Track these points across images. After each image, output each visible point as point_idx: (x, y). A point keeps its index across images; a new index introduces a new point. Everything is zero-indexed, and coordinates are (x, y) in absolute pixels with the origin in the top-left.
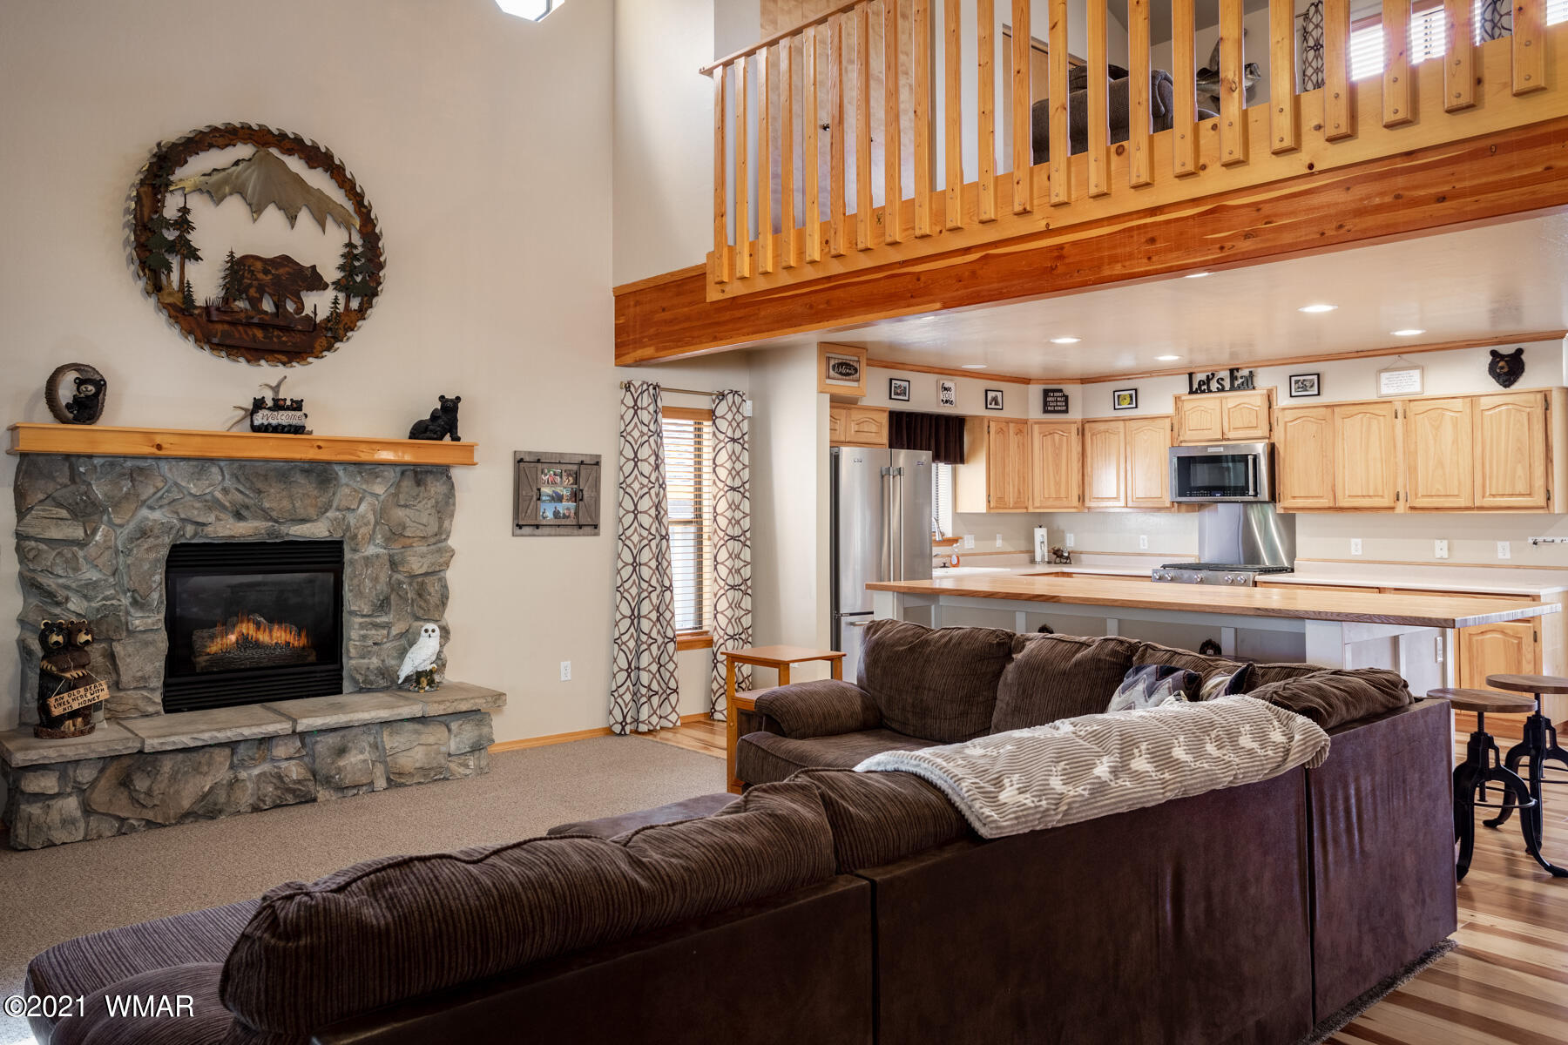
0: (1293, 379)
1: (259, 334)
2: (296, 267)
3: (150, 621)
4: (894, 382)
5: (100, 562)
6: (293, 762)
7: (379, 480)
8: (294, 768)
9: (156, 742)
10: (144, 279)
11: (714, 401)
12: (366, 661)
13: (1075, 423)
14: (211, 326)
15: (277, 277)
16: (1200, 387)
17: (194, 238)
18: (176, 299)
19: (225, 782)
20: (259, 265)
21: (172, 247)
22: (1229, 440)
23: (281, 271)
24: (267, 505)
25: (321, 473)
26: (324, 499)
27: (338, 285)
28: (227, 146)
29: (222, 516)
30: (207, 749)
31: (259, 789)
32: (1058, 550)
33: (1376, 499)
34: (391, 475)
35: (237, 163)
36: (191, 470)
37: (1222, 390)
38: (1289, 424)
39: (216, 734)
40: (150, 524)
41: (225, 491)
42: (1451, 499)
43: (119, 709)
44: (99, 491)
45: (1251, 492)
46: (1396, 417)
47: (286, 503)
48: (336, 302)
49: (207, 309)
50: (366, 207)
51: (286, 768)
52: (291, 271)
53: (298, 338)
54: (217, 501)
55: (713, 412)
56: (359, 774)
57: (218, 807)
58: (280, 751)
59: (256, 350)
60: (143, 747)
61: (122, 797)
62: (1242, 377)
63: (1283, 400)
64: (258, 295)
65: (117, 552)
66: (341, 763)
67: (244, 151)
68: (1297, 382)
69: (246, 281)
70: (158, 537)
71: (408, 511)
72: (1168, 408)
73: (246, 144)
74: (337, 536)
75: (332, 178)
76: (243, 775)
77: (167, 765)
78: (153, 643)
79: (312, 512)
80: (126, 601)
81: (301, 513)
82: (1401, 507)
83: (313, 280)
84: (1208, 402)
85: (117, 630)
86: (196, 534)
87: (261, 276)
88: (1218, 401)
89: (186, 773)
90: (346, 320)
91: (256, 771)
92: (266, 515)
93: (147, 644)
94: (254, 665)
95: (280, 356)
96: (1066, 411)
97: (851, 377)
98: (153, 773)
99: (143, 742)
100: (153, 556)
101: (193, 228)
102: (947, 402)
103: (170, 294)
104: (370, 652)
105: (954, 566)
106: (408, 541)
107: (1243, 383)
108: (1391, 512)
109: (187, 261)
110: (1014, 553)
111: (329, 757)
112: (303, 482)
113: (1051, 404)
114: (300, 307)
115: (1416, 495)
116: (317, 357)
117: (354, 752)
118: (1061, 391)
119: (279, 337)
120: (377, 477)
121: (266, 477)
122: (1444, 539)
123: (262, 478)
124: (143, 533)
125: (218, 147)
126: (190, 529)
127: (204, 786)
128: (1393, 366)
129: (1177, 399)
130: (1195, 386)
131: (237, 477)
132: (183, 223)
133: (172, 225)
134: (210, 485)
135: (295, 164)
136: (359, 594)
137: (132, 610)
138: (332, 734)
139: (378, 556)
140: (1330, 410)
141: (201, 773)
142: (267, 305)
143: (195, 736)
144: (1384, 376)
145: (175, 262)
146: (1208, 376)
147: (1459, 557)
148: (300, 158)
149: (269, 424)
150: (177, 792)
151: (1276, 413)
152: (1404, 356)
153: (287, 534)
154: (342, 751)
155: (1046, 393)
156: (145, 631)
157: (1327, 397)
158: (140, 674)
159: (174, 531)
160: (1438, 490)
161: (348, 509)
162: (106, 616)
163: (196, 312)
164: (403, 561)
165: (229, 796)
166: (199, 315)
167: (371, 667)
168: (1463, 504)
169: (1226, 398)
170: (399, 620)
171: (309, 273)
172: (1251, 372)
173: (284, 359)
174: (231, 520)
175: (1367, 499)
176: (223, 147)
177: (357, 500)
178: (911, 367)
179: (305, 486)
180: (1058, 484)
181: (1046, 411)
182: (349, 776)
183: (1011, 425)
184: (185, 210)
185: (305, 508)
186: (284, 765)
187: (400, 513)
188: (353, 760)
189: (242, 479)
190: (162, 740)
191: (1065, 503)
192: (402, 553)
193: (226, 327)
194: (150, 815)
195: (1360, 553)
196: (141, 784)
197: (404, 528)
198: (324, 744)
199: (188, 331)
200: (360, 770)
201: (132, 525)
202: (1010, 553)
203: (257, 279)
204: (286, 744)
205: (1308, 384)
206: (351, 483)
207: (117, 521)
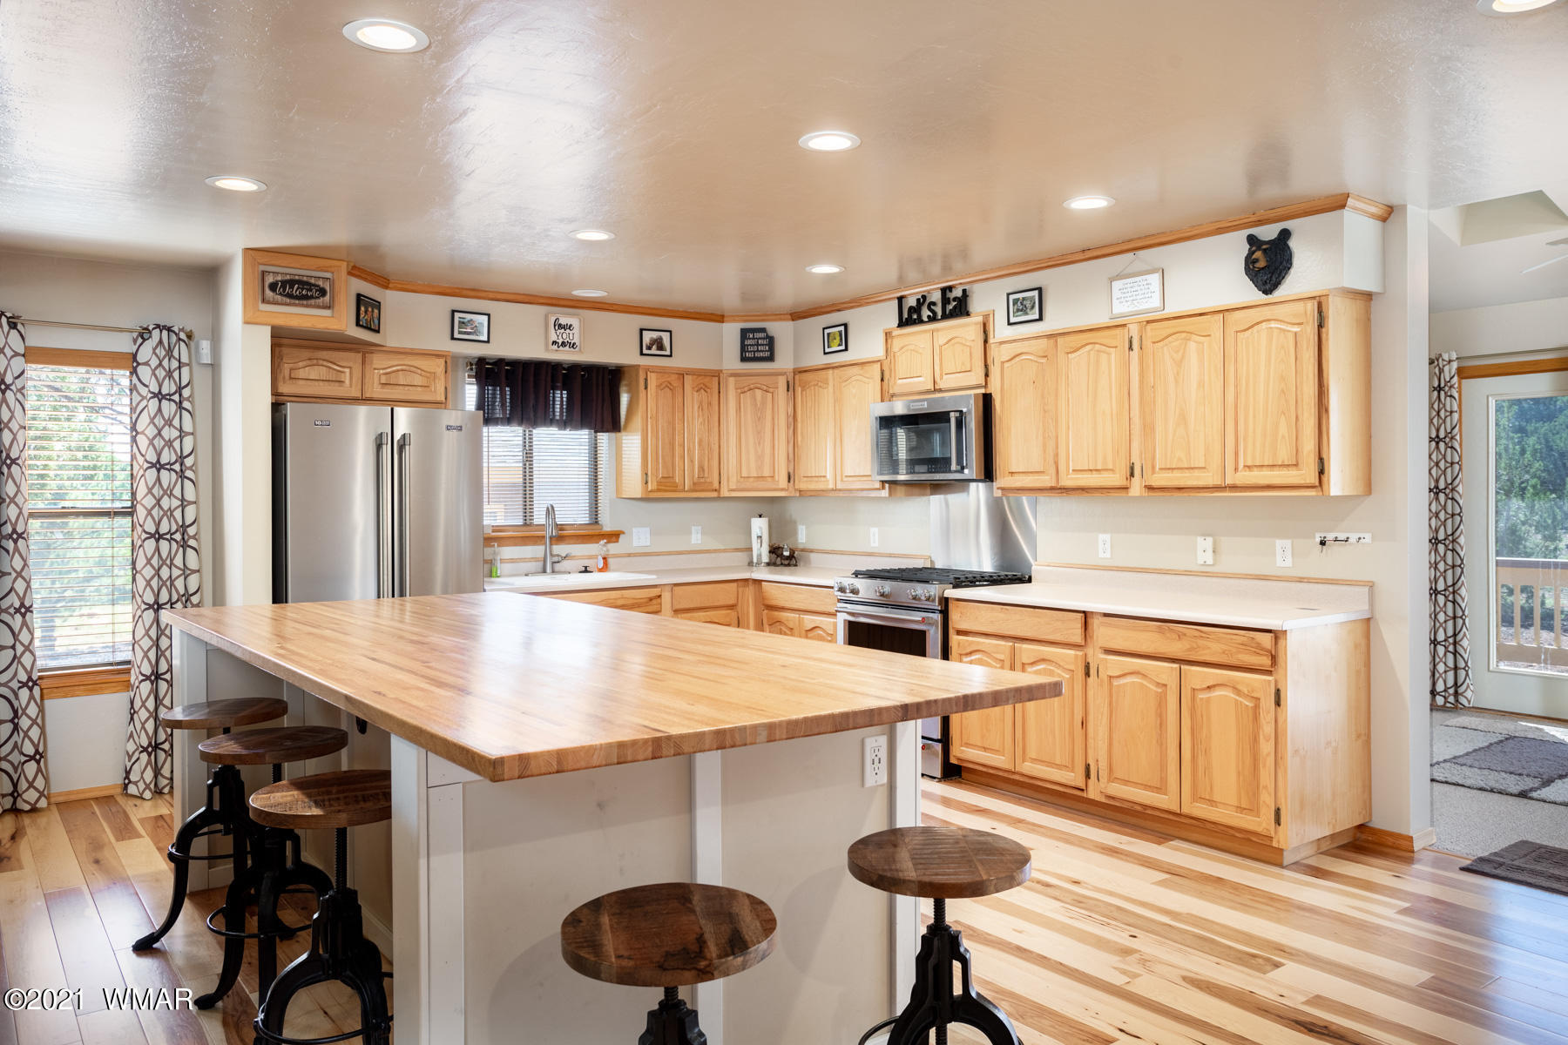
0: (1012, 297)
4: (457, 315)
11: (135, 341)
13: (785, 373)
16: (910, 317)
22: (940, 390)
32: (779, 548)
33: (1105, 475)
37: (933, 319)
38: (1006, 365)
42: (1196, 473)
45: (954, 467)
46: (1131, 348)
55: (134, 356)
62: (955, 299)
63: (1001, 331)
68: (1016, 301)
72: (878, 351)
82: (1136, 488)
84: (918, 336)
88: (929, 335)
96: (771, 358)
97: (312, 302)
102: (563, 344)
105: (601, 570)
107: (955, 307)
108: (1122, 494)
110: (725, 551)
113: (751, 349)
115: (1153, 467)
118: (763, 330)
122: (1209, 535)
128: (1129, 270)
129: (888, 335)
130: (905, 315)
140: (1052, 341)
144: (1117, 285)
146: (918, 300)
147: (1229, 564)
151: (994, 352)
152: (1141, 253)
155: (744, 333)
157: (1051, 324)
160: (1180, 459)
168: (1210, 482)
169: (938, 330)
172: (964, 291)
175: (1095, 475)
178: (491, 295)
180: (760, 458)
181: (744, 359)
183: (688, 379)
191: (769, 484)
195: (1108, 555)
202: (715, 551)
205: (1028, 304)
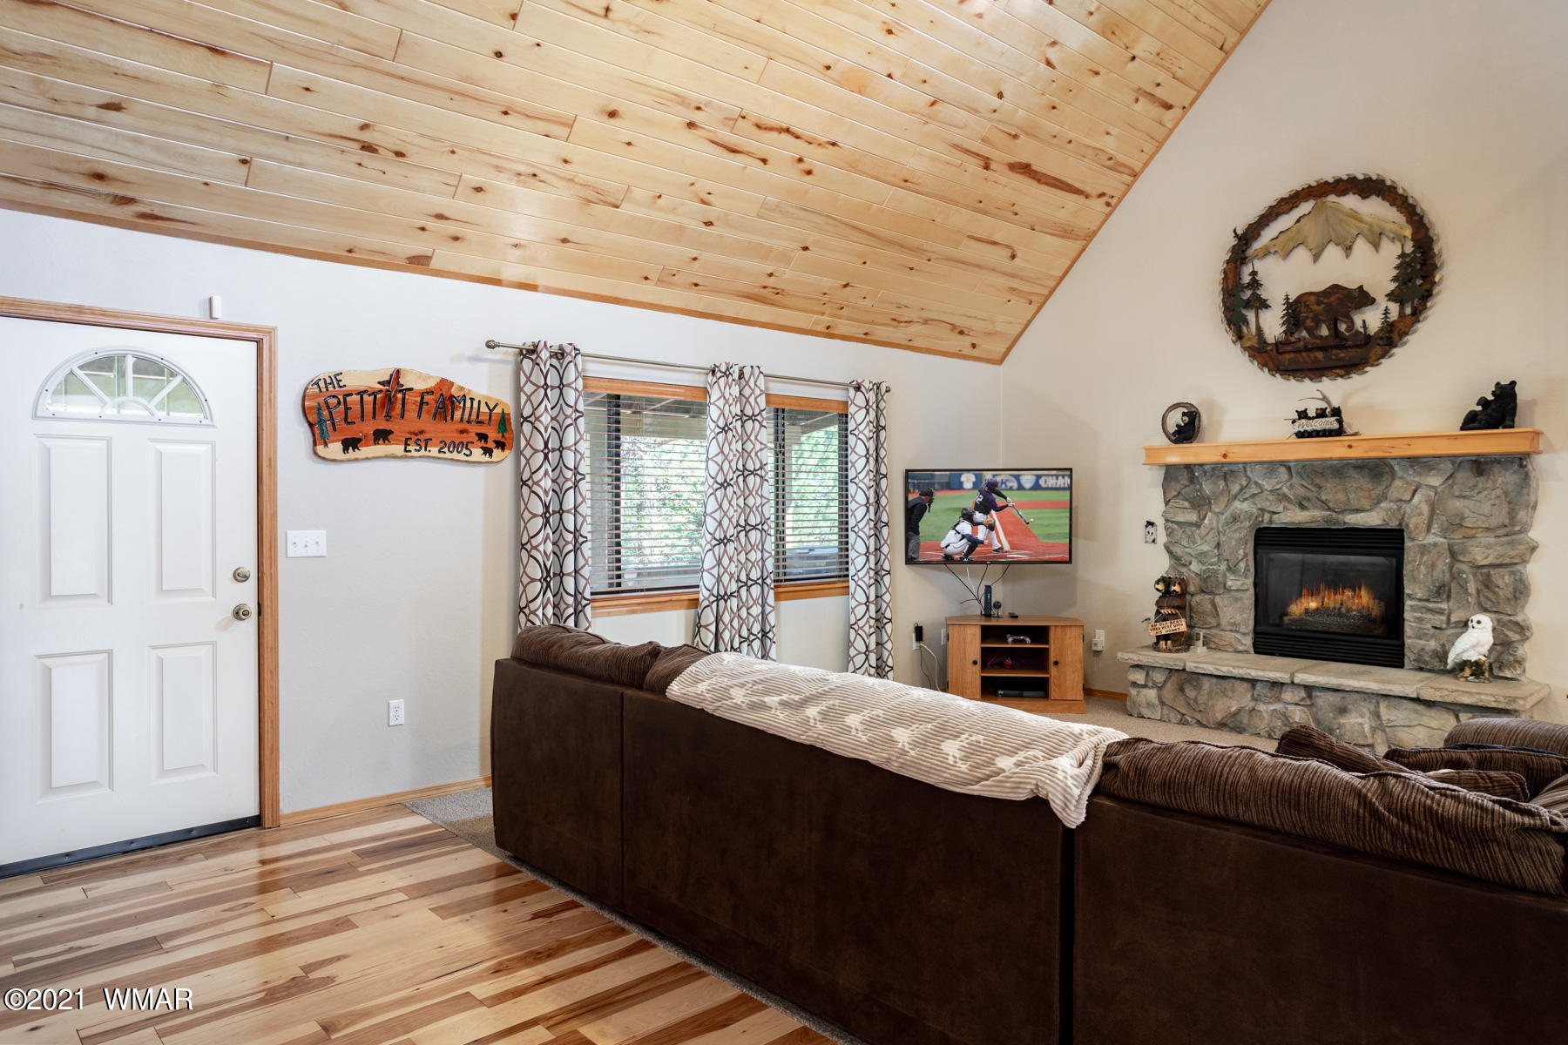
1: (1320, 355)
2: (1345, 292)
3: (1242, 583)
5: (1208, 538)
6: (1299, 708)
7: (1433, 472)
8: (1298, 713)
9: (1192, 665)
10: (1231, 333)
12: (1423, 642)
14: (1280, 357)
15: (1329, 304)
17: (1263, 293)
18: (1254, 342)
19: (1247, 708)
20: (1313, 299)
21: (1248, 304)
23: (1333, 298)
24: (1323, 498)
25: (1376, 469)
26: (1379, 491)
27: (1391, 296)
28: (1291, 209)
29: (1290, 506)
30: (1232, 680)
31: (1272, 721)
34: (1448, 467)
35: (1298, 221)
36: (1264, 471)
39: (1231, 669)
40: (1238, 512)
41: (1292, 487)
43: (1221, 643)
44: (1207, 487)
47: (1341, 496)
48: (1386, 312)
49: (1277, 344)
50: (1418, 214)
51: (1291, 711)
52: (1340, 296)
53: (1354, 352)
54: (1285, 496)
56: (1356, 734)
57: (1242, 726)
58: (1288, 695)
59: (1317, 369)
60: (1185, 666)
61: (1181, 698)
64: (1313, 324)
65: (1219, 533)
66: (1342, 721)
67: (1305, 207)
69: (1303, 315)
70: (1242, 522)
71: (1466, 502)
73: (1307, 201)
74: (1394, 524)
75: (1383, 200)
76: (1262, 707)
77: (1207, 684)
78: (1240, 599)
79: (1366, 503)
80: (1223, 567)
81: (1355, 504)
83: (1362, 298)
85: (1217, 587)
86: (1271, 521)
87: (1315, 307)
89: (1217, 693)
90: (1400, 326)
91: (1272, 707)
92: (1325, 505)
93: (1237, 600)
94: (1325, 629)
95: (1338, 371)
98: (1198, 688)
99: (1185, 664)
100: (1237, 535)
101: (1261, 285)
103: (1249, 339)
104: (1426, 634)
106: (1470, 532)
109: (1260, 311)
111: (1331, 712)
112: (1357, 477)
114: (1351, 323)
116: (1372, 366)
117: (1354, 714)
119: (1336, 355)
120: (1433, 469)
121: (1322, 474)
123: (1320, 475)
124: (1235, 519)
125: (1284, 213)
126: (1267, 516)
127: (1232, 707)
131: (1301, 476)
132: (1255, 283)
133: (1246, 287)
134: (1278, 483)
135: (1351, 201)
136: (1415, 580)
137: (1228, 574)
138: (1333, 693)
139: (1435, 545)
141: (1227, 696)
142: (1324, 331)
143: (1217, 667)
145: (1251, 315)
148: (1354, 194)
149: (1305, 431)
150: (1213, 706)
153: (1345, 523)
154: (1343, 711)
156: (1237, 590)
158: (1232, 621)
159: (1253, 518)
161: (1401, 500)
162: (1210, 576)
163: (1269, 348)
164: (1464, 552)
165: (1249, 720)
166: (1272, 350)
167: (1427, 648)
170: (1459, 608)
171: (1356, 294)
173: (1342, 372)
174: (1297, 510)
176: (1287, 212)
177: (1411, 492)
179: (1360, 482)
182: (1348, 734)
184: (1254, 273)
185: (1358, 500)
186: (1291, 707)
187: (1458, 504)
188: (1353, 721)
189: (1304, 476)
190: (1196, 665)
192: (1463, 543)
193: (1292, 355)
194: (1199, 717)
196: (1190, 693)
197: (1463, 518)
198: (1323, 700)
199: (1263, 365)
200: (1357, 731)
201: (1227, 514)
203: (1312, 311)
204: (1293, 692)
206: (1405, 476)
207: (1217, 510)
